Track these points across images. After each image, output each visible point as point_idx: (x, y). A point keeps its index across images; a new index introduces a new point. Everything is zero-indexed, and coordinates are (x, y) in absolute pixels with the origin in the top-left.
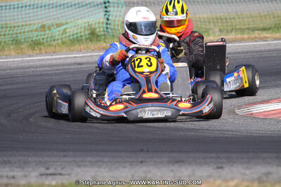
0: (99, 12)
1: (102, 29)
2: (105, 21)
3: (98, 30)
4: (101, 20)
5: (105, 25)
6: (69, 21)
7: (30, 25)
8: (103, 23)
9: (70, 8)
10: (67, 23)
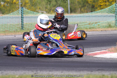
0: (113, 18)
1: (113, 24)
2: (115, 21)
3: (112, 25)
4: (113, 21)
5: (115, 23)
6: (100, 21)
7: (83, 23)
8: (114, 22)
9: (99, 17)
10: (100, 22)
